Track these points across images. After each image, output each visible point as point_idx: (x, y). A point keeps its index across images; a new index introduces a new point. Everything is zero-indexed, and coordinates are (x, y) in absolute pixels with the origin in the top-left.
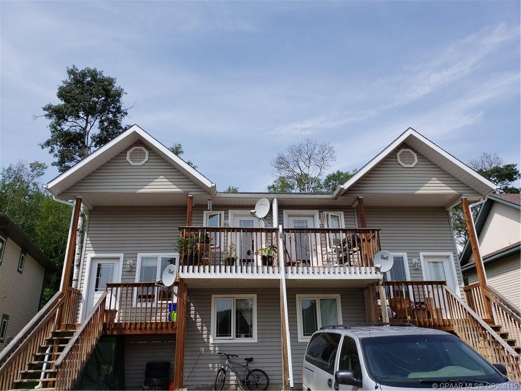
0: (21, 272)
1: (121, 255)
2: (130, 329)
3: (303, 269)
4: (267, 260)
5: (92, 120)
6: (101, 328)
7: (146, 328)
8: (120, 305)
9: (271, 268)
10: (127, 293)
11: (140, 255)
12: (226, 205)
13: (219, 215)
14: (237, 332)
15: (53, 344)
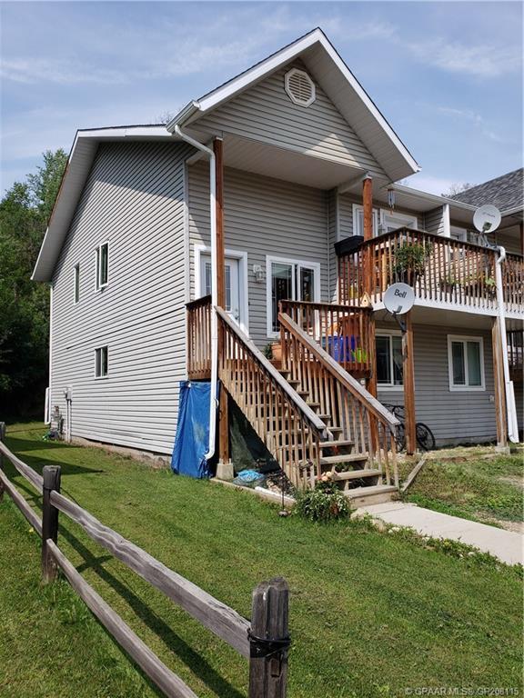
1: (245, 255)
11: (270, 259)
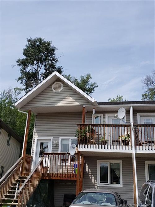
0: (9, 145)
1: (52, 138)
2: (55, 176)
3: (146, 148)
4: (125, 142)
5: (41, 65)
6: (41, 176)
7: (62, 177)
8: (50, 164)
9: (127, 147)
10: (53, 158)
11: (61, 138)
12: (104, 111)
13: (100, 117)
14: (111, 181)
15: (19, 182)
